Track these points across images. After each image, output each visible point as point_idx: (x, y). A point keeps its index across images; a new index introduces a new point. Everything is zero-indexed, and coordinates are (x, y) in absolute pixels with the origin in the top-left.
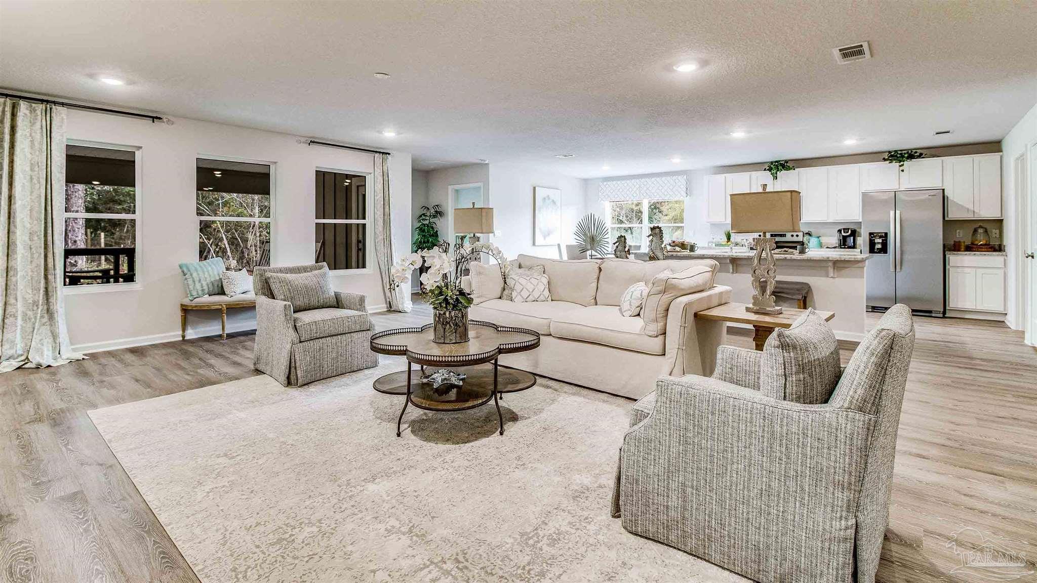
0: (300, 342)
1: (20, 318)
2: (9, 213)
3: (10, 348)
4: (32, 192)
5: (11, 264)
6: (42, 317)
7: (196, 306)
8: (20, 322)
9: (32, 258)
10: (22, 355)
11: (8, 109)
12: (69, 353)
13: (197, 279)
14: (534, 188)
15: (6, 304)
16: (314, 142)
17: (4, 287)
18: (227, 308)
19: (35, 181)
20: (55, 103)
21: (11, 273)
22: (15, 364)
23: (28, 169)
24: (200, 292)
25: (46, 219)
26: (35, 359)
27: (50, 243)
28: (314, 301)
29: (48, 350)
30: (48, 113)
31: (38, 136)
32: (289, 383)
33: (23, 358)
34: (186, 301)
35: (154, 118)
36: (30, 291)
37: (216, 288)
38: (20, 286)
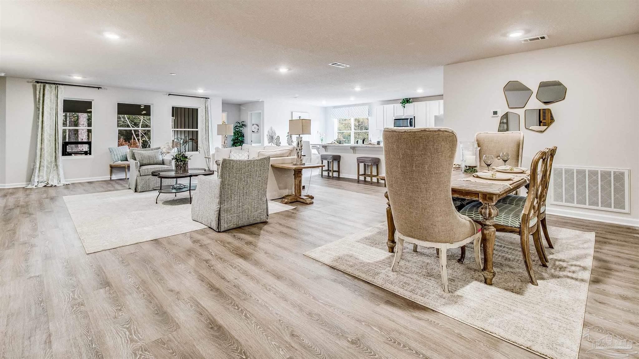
0: (140, 176)
1: (45, 167)
2: (42, 127)
3: (42, 179)
4: (50, 119)
5: (42, 147)
6: (54, 167)
7: (115, 165)
8: (45, 169)
9: (50, 144)
10: (46, 181)
11: (42, 88)
12: (63, 182)
13: (115, 154)
14: (292, 112)
15: (40, 162)
16: (170, 94)
17: (40, 156)
18: (128, 167)
19: (52, 115)
20: (59, 84)
21: (42, 150)
22: (44, 184)
23: (49, 110)
24: (117, 160)
25: (55, 129)
26: (51, 183)
27: (57, 139)
28: (152, 162)
29: (56, 180)
30: (56, 88)
31: (53, 97)
32: (136, 191)
33: (46, 182)
34: (112, 164)
35: (99, 88)
36: (49, 157)
37: (124, 158)
38: (46, 155)
